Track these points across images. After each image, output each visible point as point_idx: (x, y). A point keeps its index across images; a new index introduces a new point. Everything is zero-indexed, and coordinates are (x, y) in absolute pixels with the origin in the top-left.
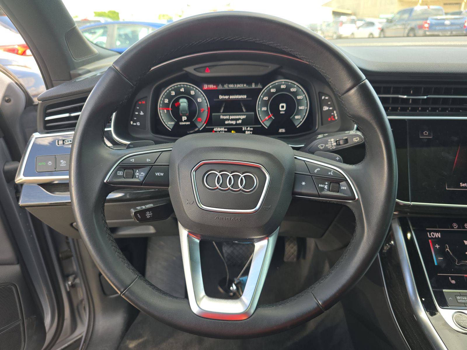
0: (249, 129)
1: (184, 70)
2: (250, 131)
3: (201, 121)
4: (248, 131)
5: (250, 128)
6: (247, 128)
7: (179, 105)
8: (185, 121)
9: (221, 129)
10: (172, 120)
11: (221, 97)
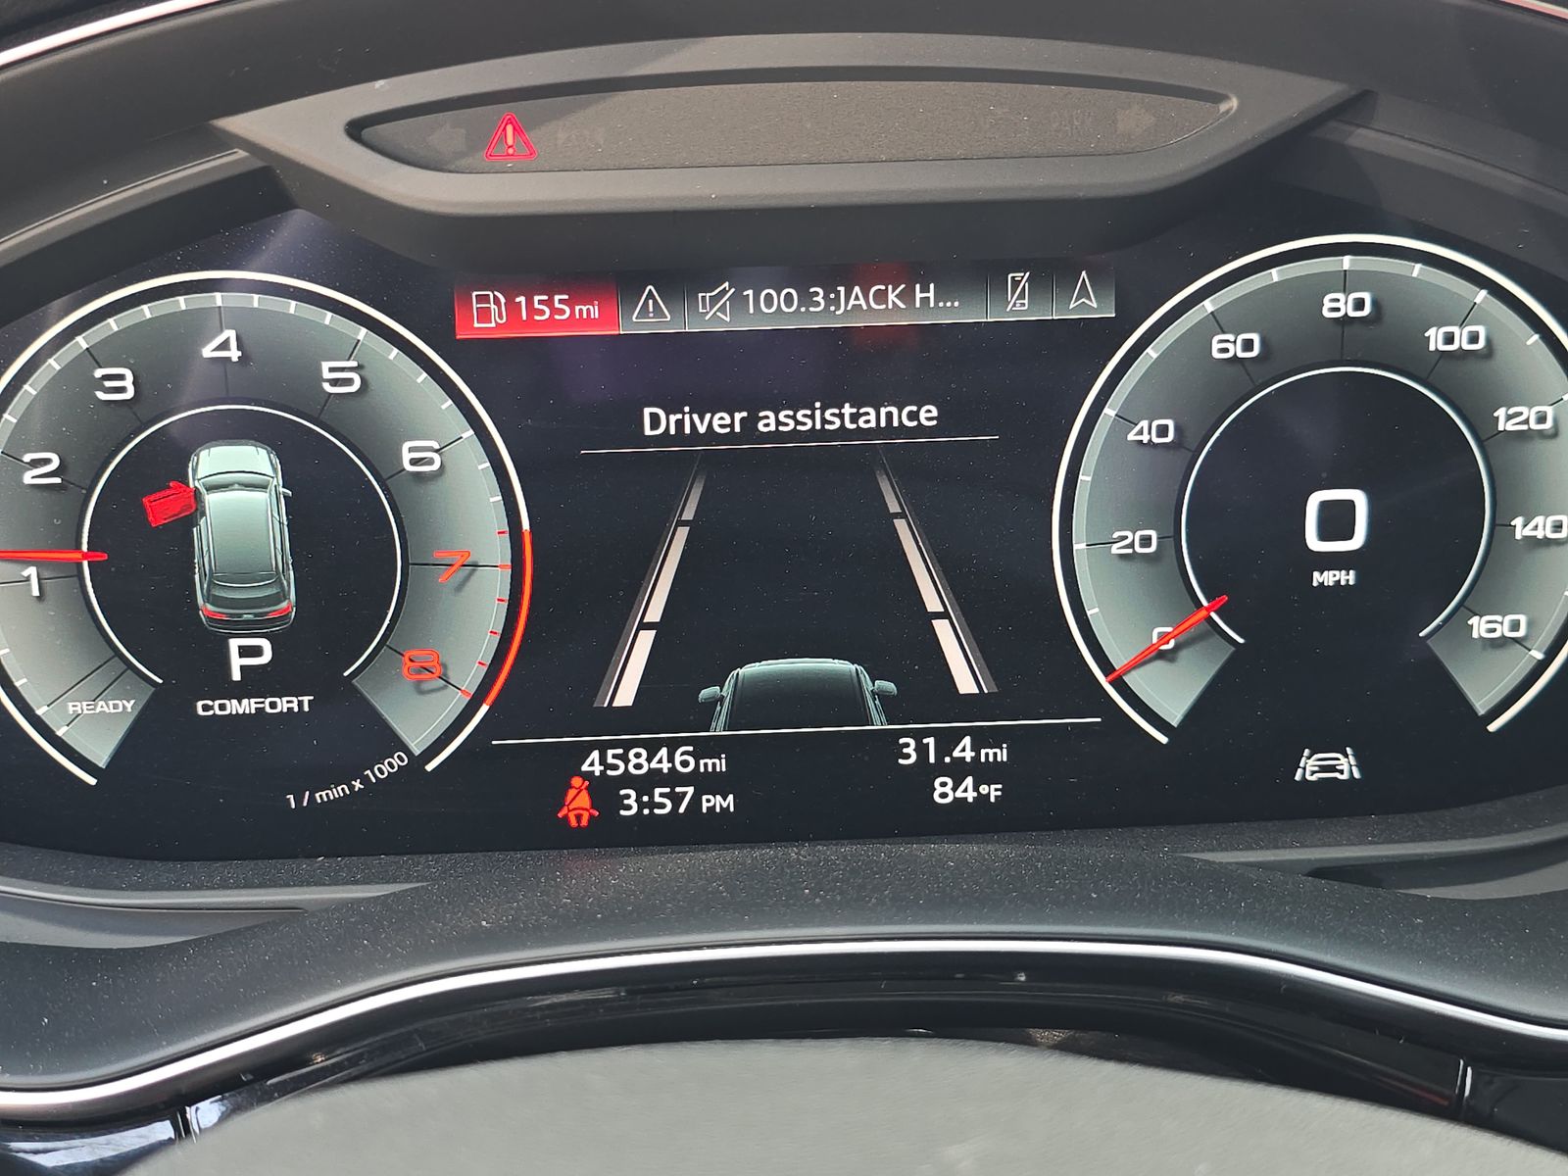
0: (964, 750)
1: (229, 141)
2: (983, 773)
3: (433, 674)
4: (958, 772)
5: (981, 740)
6: (948, 741)
7: (193, 509)
8: (256, 682)
9: (662, 762)
10: (113, 675)
11: (657, 421)
